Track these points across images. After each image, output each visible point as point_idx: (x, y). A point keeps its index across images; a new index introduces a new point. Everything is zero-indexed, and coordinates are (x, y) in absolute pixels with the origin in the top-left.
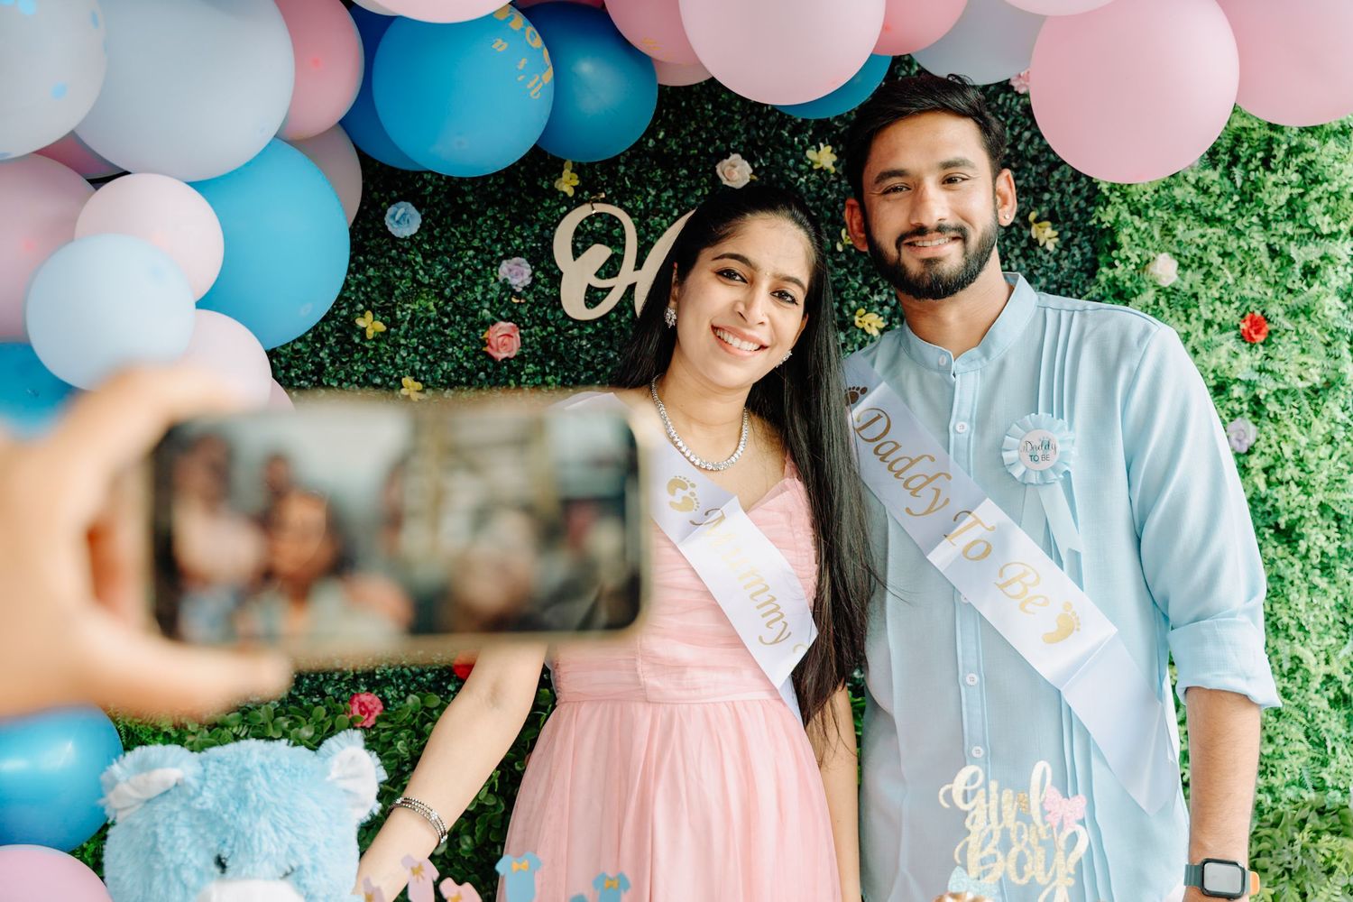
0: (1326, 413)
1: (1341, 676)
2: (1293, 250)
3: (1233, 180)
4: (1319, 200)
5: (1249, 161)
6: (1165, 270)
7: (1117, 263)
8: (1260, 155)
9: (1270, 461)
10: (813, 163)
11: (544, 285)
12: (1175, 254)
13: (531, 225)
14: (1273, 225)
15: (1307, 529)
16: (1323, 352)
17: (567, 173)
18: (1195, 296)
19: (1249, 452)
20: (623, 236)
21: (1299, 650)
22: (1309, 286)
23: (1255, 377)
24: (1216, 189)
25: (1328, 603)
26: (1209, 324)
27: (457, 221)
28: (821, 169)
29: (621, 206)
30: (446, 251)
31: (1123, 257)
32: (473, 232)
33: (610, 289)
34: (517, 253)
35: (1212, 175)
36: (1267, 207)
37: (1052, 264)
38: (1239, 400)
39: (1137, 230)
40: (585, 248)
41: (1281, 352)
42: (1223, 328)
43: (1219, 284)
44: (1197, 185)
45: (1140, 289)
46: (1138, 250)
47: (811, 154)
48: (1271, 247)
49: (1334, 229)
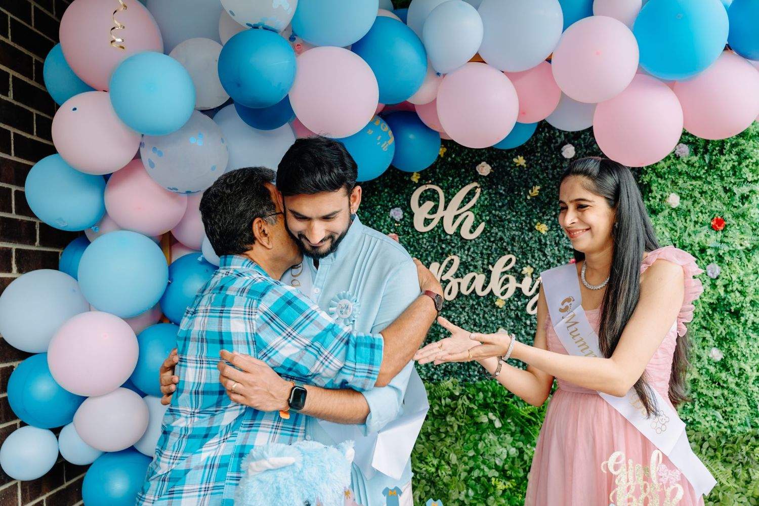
0: (754, 260)
2: (735, 189)
3: (705, 160)
4: (747, 166)
5: (713, 151)
7: (650, 199)
8: (717, 148)
9: (727, 282)
10: (517, 163)
11: (408, 218)
12: (679, 193)
13: (402, 195)
14: (725, 178)
15: (745, 312)
16: (751, 233)
17: (415, 175)
18: (689, 211)
19: (717, 278)
20: (439, 197)
21: (743, 365)
22: (743, 204)
23: (718, 245)
24: (697, 165)
25: (756, 346)
26: (696, 222)
27: (373, 195)
28: (520, 166)
29: (438, 185)
30: (370, 207)
31: (653, 196)
32: (380, 199)
33: (433, 219)
34: (397, 206)
35: (694, 159)
36: (721, 171)
38: (711, 255)
39: (660, 184)
40: (424, 203)
41: (730, 234)
42: (702, 224)
43: (700, 205)
44: (688, 163)
45: (662, 209)
46: (661, 193)
47: (515, 160)
48: (725, 188)
49: (755, 178)
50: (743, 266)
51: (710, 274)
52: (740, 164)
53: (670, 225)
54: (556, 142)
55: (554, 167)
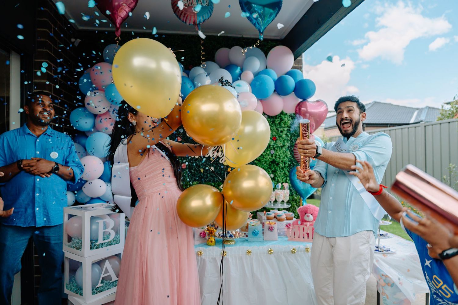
0: (283, 149)
2: (279, 129)
3: (271, 120)
4: (283, 123)
8: (275, 117)
9: (276, 155)
14: (277, 126)
15: (280, 164)
16: (283, 142)
19: (273, 154)
21: (279, 179)
22: (281, 133)
23: (274, 145)
25: (282, 173)
35: (269, 119)
36: (276, 123)
38: (272, 147)
41: (277, 141)
48: (276, 128)
49: (285, 126)
50: (280, 150)
51: (271, 153)
52: (281, 122)
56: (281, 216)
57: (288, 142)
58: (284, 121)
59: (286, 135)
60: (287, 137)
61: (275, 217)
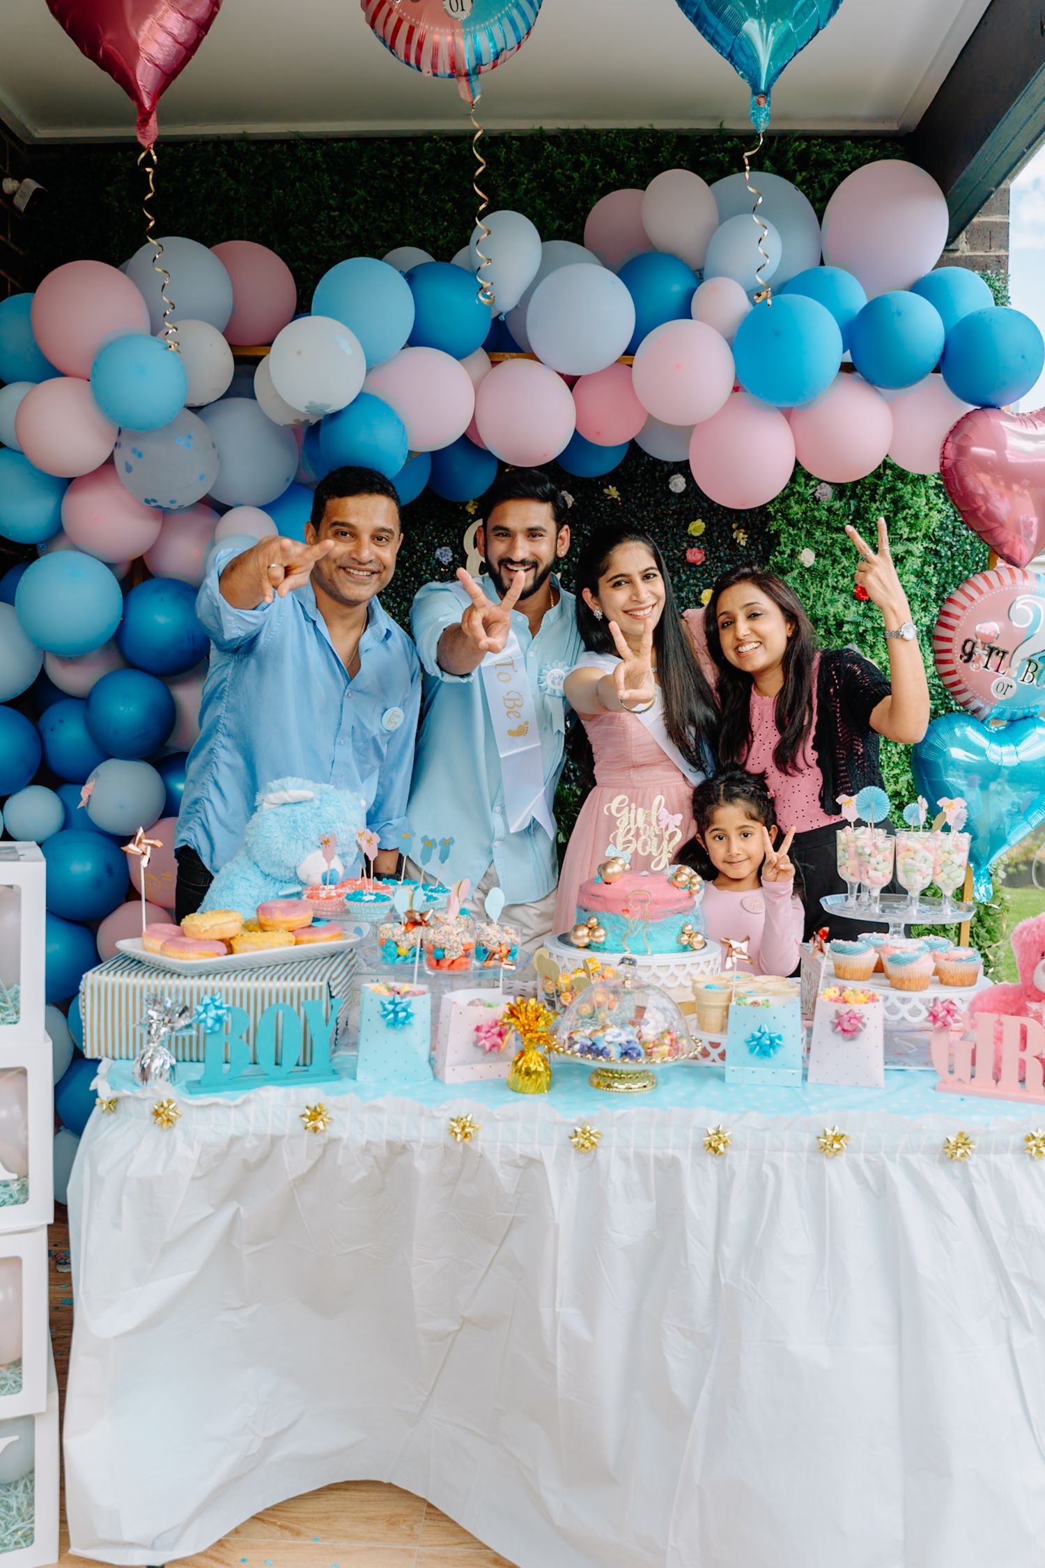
1: (904, 792)
3: (850, 507)
4: (905, 519)
5: (863, 496)
6: (807, 557)
7: (779, 553)
8: (868, 492)
10: (609, 495)
12: (815, 548)
13: (453, 529)
17: (471, 504)
18: (827, 573)
23: (860, 619)
24: (840, 512)
26: (835, 588)
28: (613, 499)
31: (783, 550)
32: (422, 533)
34: (445, 544)
35: (837, 504)
37: (745, 553)
38: (850, 633)
39: (790, 535)
42: (842, 591)
43: (840, 566)
44: (829, 510)
45: (792, 569)
46: (791, 546)
47: (606, 491)
49: (914, 535)
52: (895, 515)
53: (801, 590)
54: (662, 470)
55: (658, 504)
56: (910, 961)
57: (925, 609)
58: (912, 511)
59: (919, 574)
60: (923, 586)
61: (879, 968)
